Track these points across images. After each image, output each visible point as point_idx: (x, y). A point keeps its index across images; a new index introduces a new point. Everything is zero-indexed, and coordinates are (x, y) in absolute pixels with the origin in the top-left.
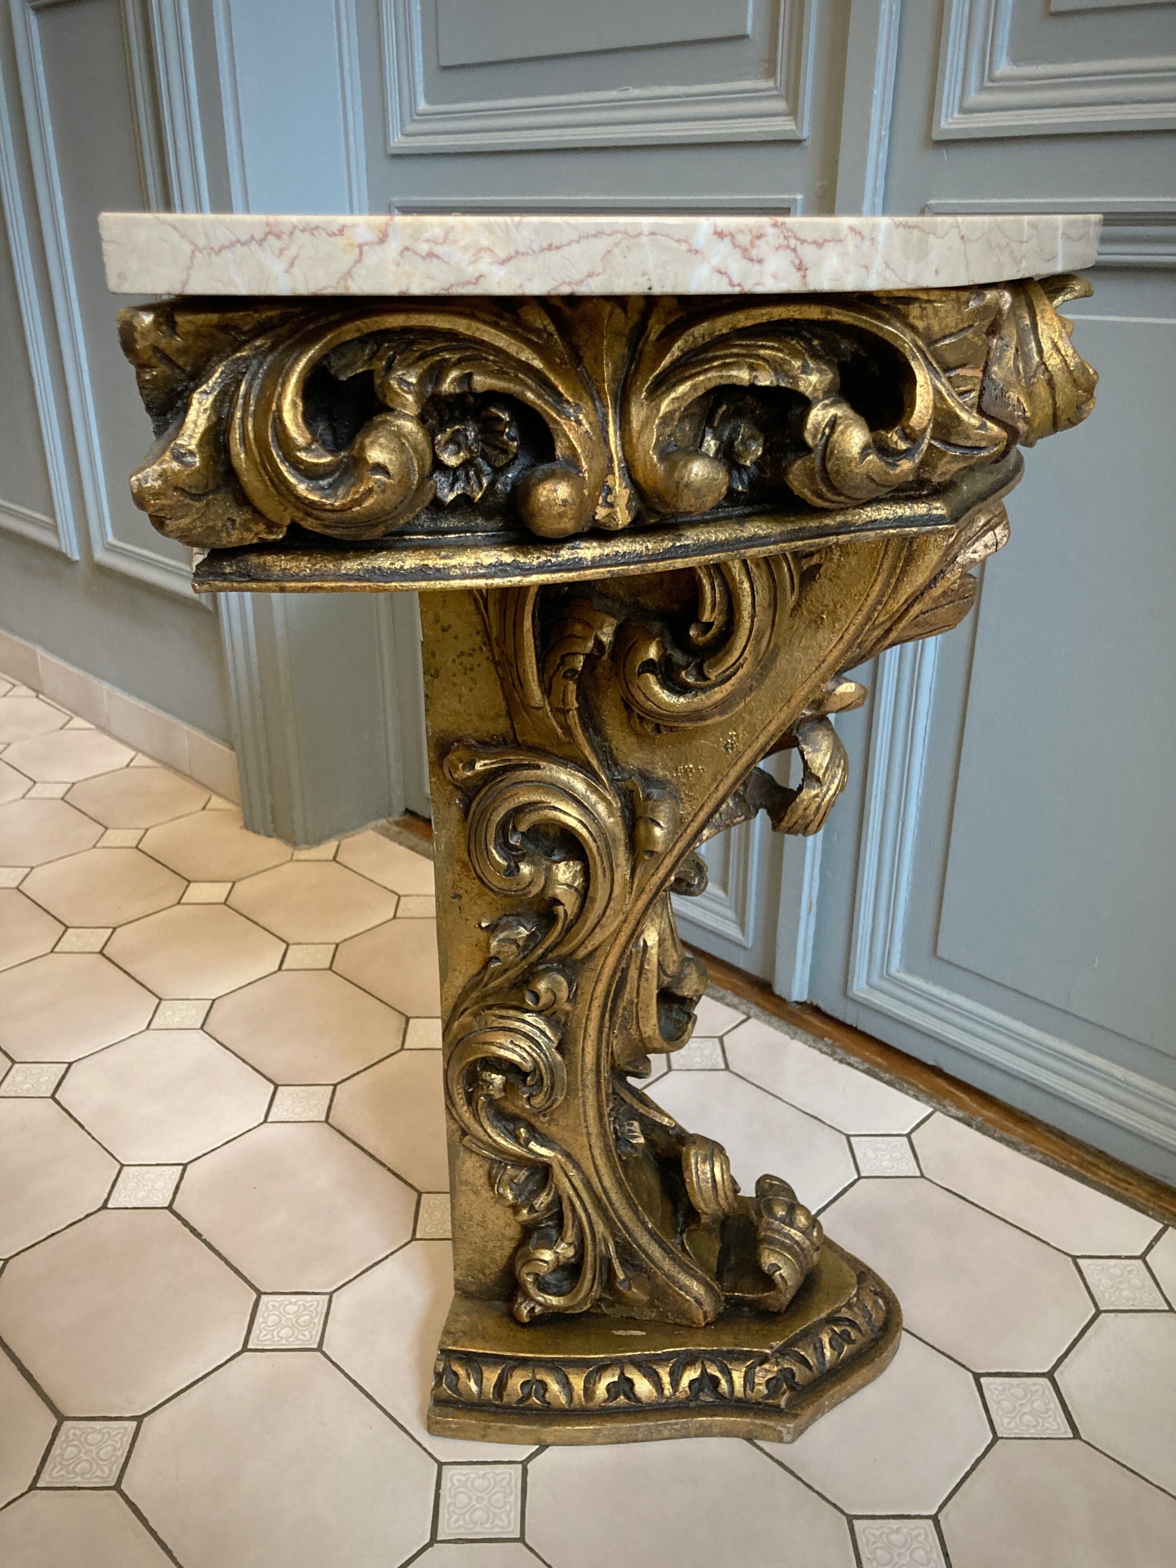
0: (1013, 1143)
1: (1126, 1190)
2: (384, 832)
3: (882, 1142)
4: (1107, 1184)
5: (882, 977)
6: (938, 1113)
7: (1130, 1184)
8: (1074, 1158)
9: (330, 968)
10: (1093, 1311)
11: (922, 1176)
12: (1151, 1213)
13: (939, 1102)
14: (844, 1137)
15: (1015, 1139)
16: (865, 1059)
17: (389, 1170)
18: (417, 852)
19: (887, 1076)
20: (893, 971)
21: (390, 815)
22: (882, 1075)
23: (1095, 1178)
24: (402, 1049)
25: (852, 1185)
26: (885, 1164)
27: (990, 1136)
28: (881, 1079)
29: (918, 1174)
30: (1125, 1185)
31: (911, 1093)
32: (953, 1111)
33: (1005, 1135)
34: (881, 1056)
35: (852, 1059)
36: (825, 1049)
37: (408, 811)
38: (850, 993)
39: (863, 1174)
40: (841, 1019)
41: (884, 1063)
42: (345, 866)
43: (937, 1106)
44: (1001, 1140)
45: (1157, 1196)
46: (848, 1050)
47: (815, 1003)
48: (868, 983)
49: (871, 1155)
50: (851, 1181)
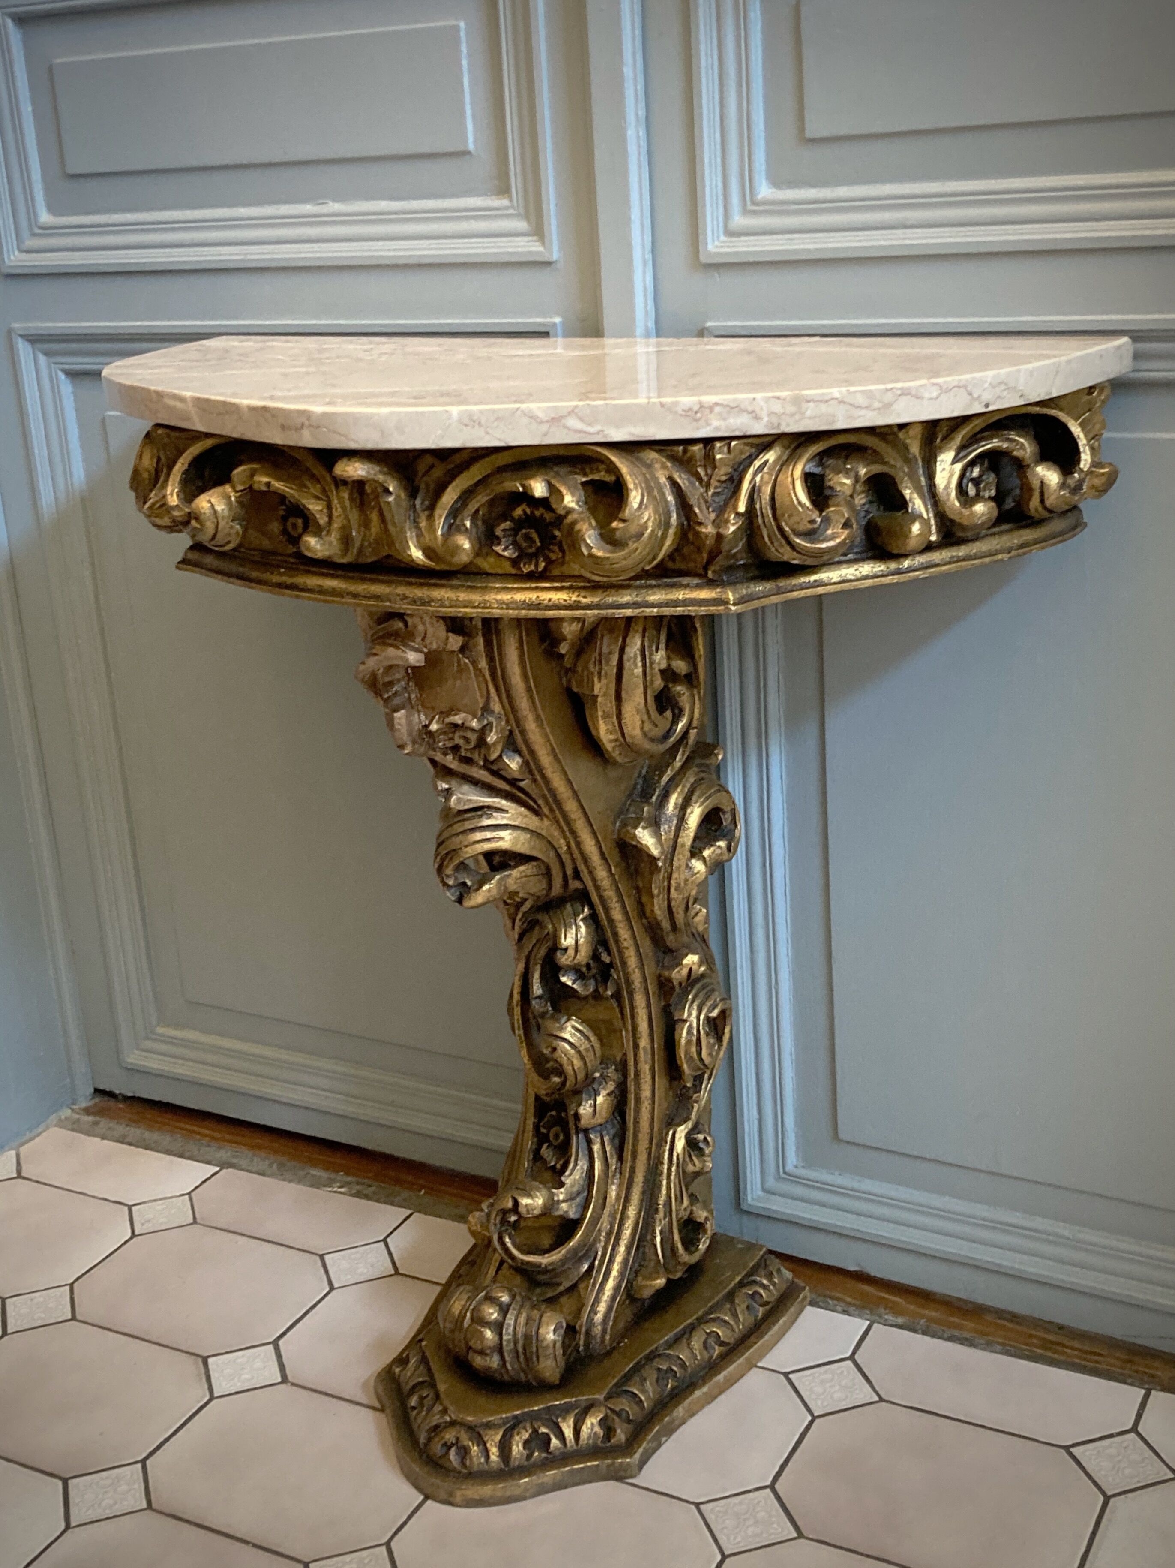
0: (967, 1339)
1: (1097, 1362)
2: (76, 1127)
3: (826, 1372)
4: (1077, 1361)
5: (778, 1178)
6: (875, 1325)
7: (1100, 1355)
8: (1035, 1341)
9: (74, 1318)
10: (1101, 1499)
11: (881, 1400)
12: (1129, 1381)
13: (872, 1313)
14: (782, 1377)
15: (966, 1335)
17: (255, 1546)
18: (130, 1144)
20: (791, 1167)
21: (74, 1104)
23: (1062, 1358)
24: (212, 1398)
25: (808, 1428)
26: (836, 1396)
27: (939, 1338)
29: (876, 1399)
30: (1096, 1358)
31: (839, 1308)
32: (890, 1318)
33: (956, 1333)
37: (97, 1091)
38: (744, 1206)
39: (816, 1414)
42: (38, 1182)
43: (873, 1318)
44: (951, 1339)
45: (1130, 1361)
48: (764, 1190)
49: (818, 1389)
50: (806, 1423)
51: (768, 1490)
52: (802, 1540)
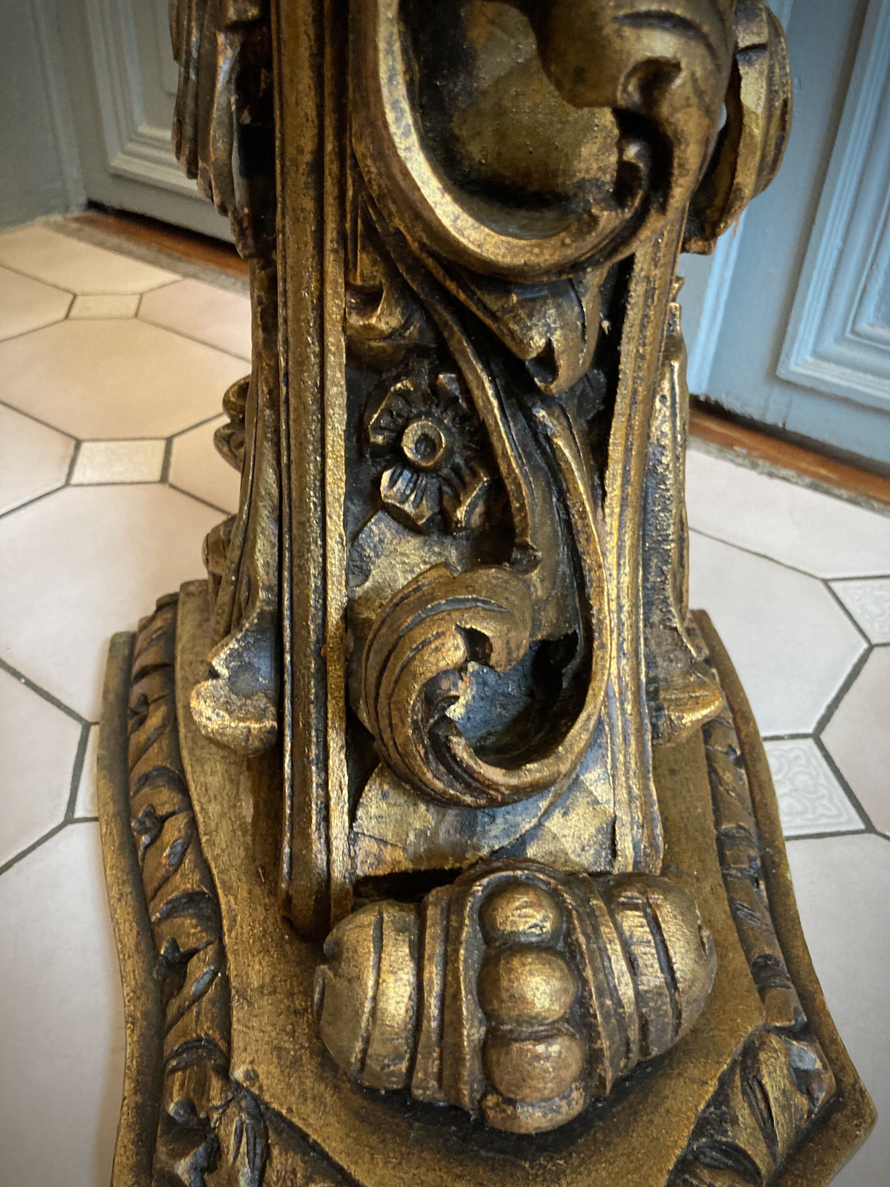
2: (58, 229)
5: (841, 339)
14: (820, 584)
16: (801, 472)
19: (844, 493)
20: (864, 326)
21: (67, 210)
22: (836, 491)
24: (67, 484)
25: (863, 659)
28: (839, 497)
34: (823, 465)
35: (784, 472)
36: (740, 460)
37: (91, 203)
38: (782, 372)
39: (873, 641)
40: (757, 416)
41: (831, 475)
46: (775, 461)
47: (713, 398)
48: (815, 351)
49: (873, 610)
50: (861, 651)
51: (810, 742)
52: (873, 836)
